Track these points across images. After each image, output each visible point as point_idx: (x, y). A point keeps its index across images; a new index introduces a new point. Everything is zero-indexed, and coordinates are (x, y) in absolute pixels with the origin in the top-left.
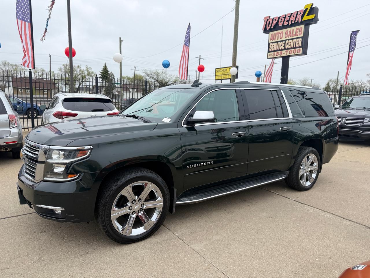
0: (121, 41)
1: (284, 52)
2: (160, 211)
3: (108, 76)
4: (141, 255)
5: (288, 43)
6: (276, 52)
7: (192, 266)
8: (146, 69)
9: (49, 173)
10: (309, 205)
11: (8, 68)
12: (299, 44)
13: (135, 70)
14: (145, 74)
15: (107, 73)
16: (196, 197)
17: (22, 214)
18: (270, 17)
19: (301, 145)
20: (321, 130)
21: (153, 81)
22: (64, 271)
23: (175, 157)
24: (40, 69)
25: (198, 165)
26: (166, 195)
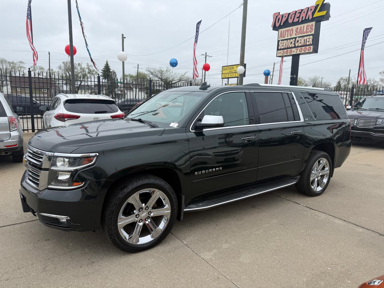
0: (123, 38)
1: (294, 50)
2: (168, 219)
3: (110, 74)
4: (149, 265)
5: (298, 40)
6: (285, 50)
7: (202, 276)
8: (150, 67)
9: (54, 181)
10: (320, 211)
11: (6, 66)
12: (310, 41)
13: (138, 68)
14: (148, 72)
15: (108, 71)
16: (204, 203)
17: (24, 222)
18: (279, 13)
19: (313, 149)
20: (333, 133)
21: (157, 79)
22: (71, 282)
23: (183, 162)
24: (39, 67)
25: (207, 171)
26: (174, 202)
